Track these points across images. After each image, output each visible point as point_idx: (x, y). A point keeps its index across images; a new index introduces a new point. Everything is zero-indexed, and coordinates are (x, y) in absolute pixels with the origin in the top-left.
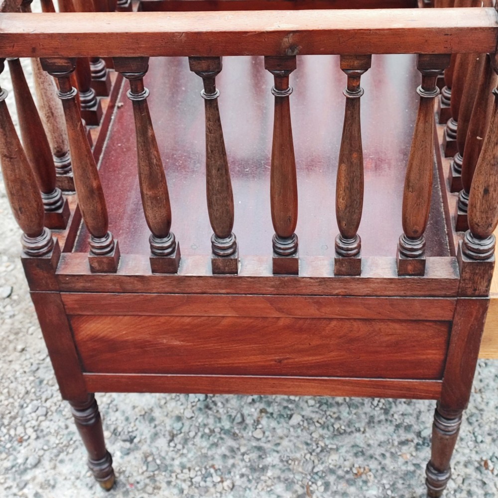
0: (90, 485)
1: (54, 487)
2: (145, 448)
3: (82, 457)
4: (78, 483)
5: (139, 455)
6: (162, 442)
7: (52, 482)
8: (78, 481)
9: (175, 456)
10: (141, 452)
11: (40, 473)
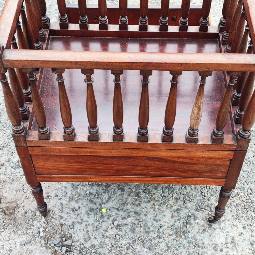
0: (214, 230)
1: (216, 244)
2: (193, 211)
3: (200, 236)
4: (213, 235)
5: (196, 213)
6: (189, 205)
7: (214, 246)
8: (212, 235)
9: (196, 199)
10: (195, 212)
11: (210, 252)
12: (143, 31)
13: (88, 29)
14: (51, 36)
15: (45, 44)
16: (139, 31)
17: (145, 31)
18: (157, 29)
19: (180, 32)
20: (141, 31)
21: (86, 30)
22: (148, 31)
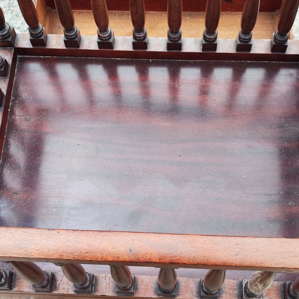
12: (174, 51)
13: (79, 47)
14: (19, 56)
15: (6, 80)
16: (166, 51)
17: (178, 51)
18: (199, 45)
19: (238, 52)
20: (171, 51)
21: (77, 49)
22: (182, 51)
